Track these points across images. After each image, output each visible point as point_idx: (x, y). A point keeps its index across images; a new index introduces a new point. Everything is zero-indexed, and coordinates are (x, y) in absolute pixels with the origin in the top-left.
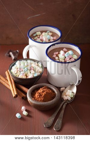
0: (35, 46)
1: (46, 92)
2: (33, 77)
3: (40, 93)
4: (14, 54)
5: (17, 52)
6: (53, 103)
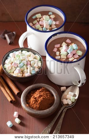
1: (43, 98)
3: (35, 98)
4: (10, 37)
5: (13, 34)
6: (50, 112)
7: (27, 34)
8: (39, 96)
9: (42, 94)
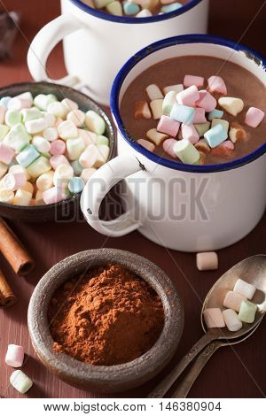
0: (87, 27)
1: (118, 314)
2: (64, 196)
3: (87, 315)
5: (11, 19)
7: (61, 29)
8: (101, 306)
9: (111, 293)
